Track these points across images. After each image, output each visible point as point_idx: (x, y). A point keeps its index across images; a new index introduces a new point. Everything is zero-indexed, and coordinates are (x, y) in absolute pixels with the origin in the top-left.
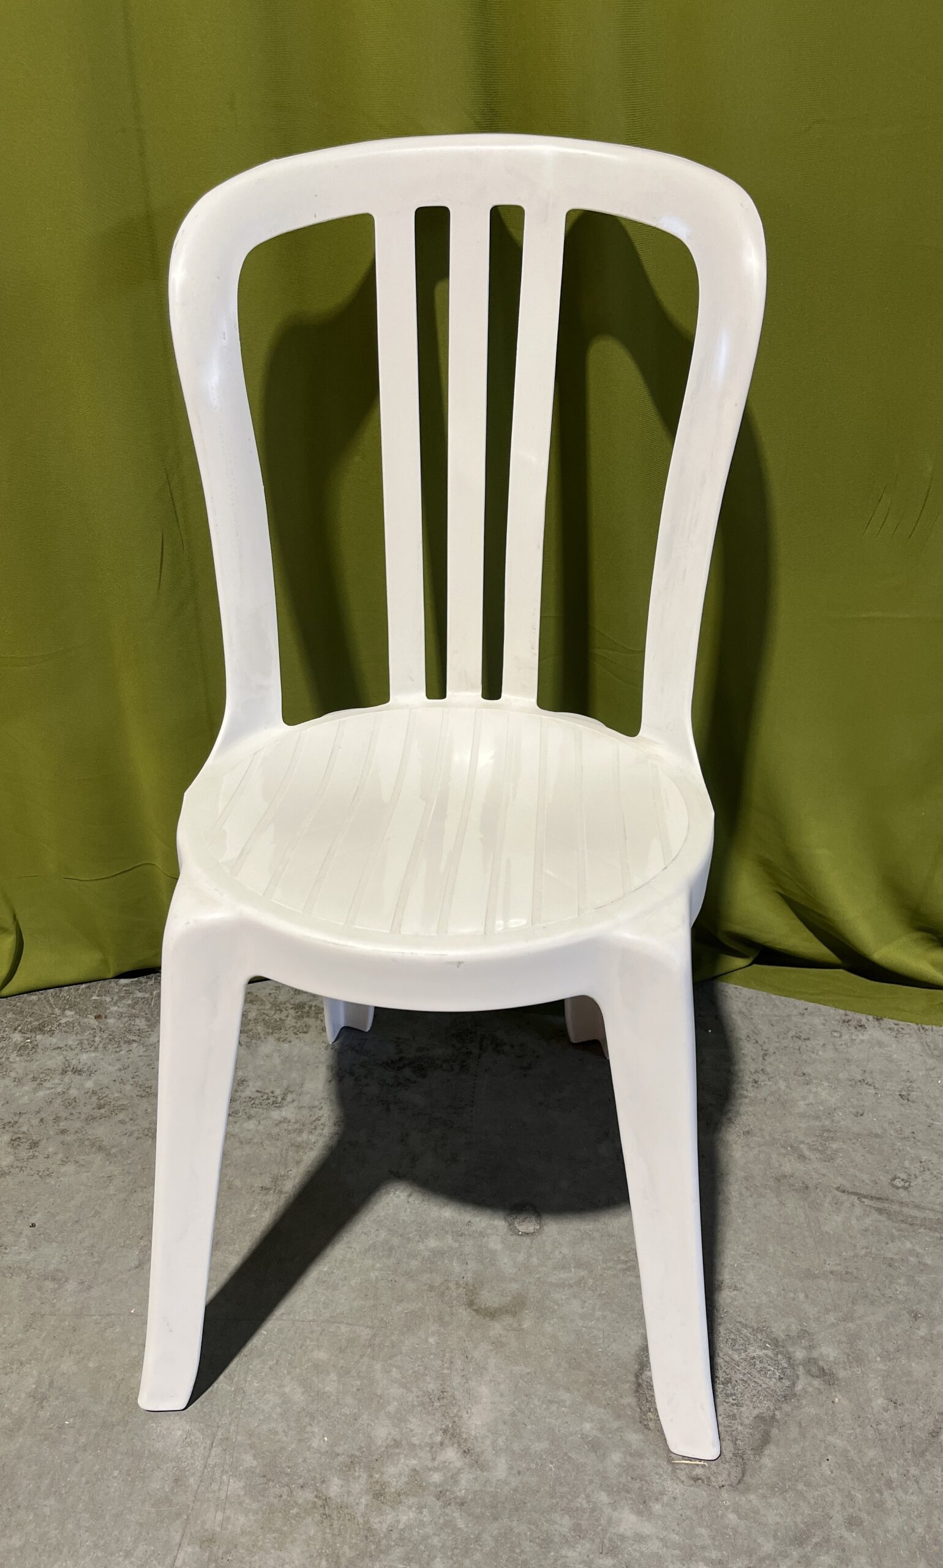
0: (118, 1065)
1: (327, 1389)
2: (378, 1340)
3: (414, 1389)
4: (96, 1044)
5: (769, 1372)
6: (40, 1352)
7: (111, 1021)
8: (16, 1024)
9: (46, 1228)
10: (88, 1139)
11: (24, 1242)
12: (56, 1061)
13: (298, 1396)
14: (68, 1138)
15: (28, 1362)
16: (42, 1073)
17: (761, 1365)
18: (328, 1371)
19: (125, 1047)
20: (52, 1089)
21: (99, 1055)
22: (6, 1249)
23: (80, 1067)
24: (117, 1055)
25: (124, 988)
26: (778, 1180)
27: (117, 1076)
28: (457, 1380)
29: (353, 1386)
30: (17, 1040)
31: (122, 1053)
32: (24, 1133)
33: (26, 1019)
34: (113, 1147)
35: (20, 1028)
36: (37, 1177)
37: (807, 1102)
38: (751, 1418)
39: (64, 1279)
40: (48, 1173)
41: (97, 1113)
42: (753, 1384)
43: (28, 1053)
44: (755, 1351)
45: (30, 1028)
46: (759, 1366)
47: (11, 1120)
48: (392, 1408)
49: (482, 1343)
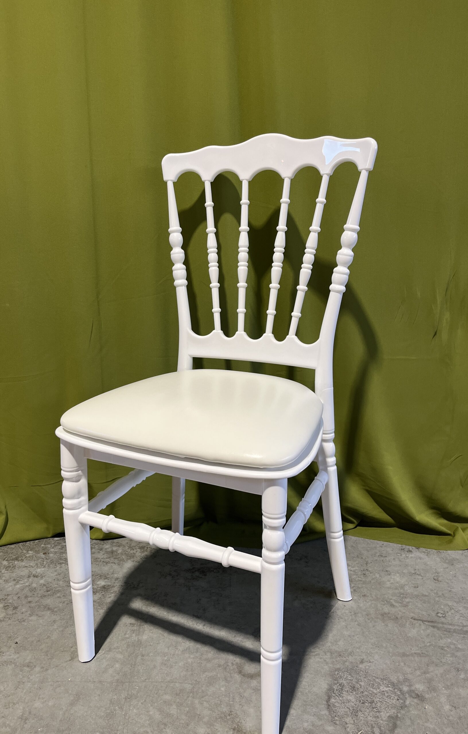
0: (56, 573)
1: (172, 712)
2: (195, 690)
3: (216, 711)
4: (44, 565)
5: (392, 697)
6: (23, 699)
7: (51, 555)
8: (5, 557)
9: (23, 644)
10: (42, 605)
11: (12, 650)
12: (25, 572)
13: (157, 716)
14: (33, 605)
15: (18, 703)
16: (18, 577)
17: (388, 694)
18: (171, 704)
19: (59, 566)
20: (23, 584)
21: (46, 569)
22: (3, 653)
23: (37, 574)
24: (55, 569)
25: (57, 542)
26: (382, 615)
27: (56, 578)
28: (237, 707)
29: (185, 711)
30: (5, 564)
31: (57, 568)
32: (10, 603)
33: (9, 555)
34: (56, 608)
35: (6, 559)
36: (18, 622)
37: (390, 582)
38: (386, 717)
39: (33, 666)
40: (23, 620)
41: (46, 594)
42: (385, 702)
43: (11, 569)
44: (383, 688)
45: (12, 559)
46: (386, 695)
47: (3, 598)
48: (206, 719)
49: (248, 690)
